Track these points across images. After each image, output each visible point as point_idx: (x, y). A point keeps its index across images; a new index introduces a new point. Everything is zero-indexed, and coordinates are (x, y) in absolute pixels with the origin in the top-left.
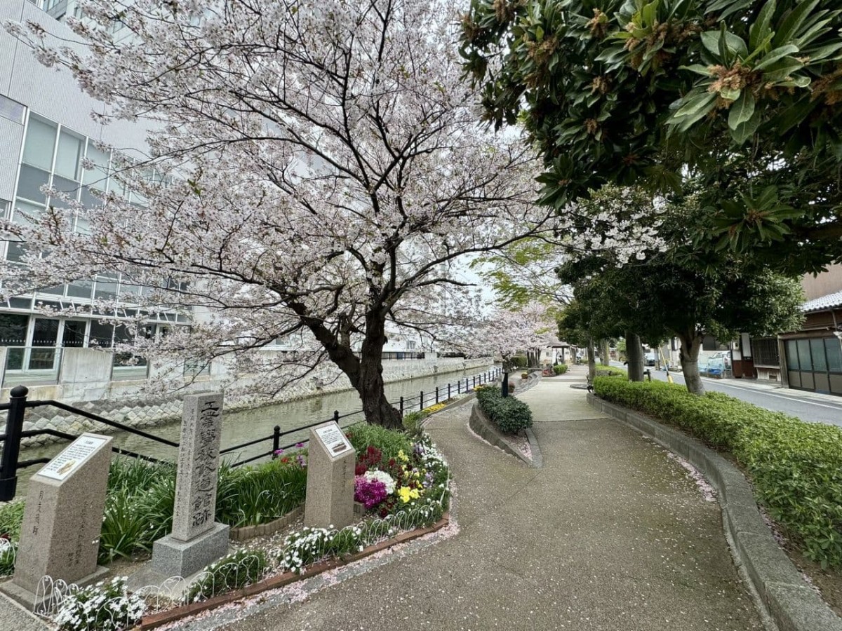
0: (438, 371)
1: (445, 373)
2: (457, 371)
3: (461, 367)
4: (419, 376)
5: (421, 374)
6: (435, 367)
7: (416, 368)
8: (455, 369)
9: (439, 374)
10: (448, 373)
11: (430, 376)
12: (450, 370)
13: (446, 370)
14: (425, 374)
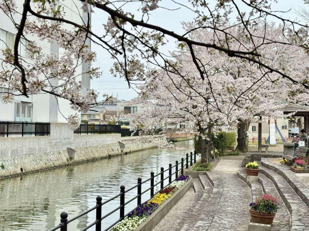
0: (77, 158)
1: (88, 161)
2: (110, 157)
3: (117, 150)
4: (37, 167)
5: (41, 165)
6: (71, 151)
7: (31, 153)
8: (105, 154)
9: (78, 163)
10: (94, 160)
11: (60, 167)
12: (97, 155)
13: (91, 156)
14: (50, 164)
